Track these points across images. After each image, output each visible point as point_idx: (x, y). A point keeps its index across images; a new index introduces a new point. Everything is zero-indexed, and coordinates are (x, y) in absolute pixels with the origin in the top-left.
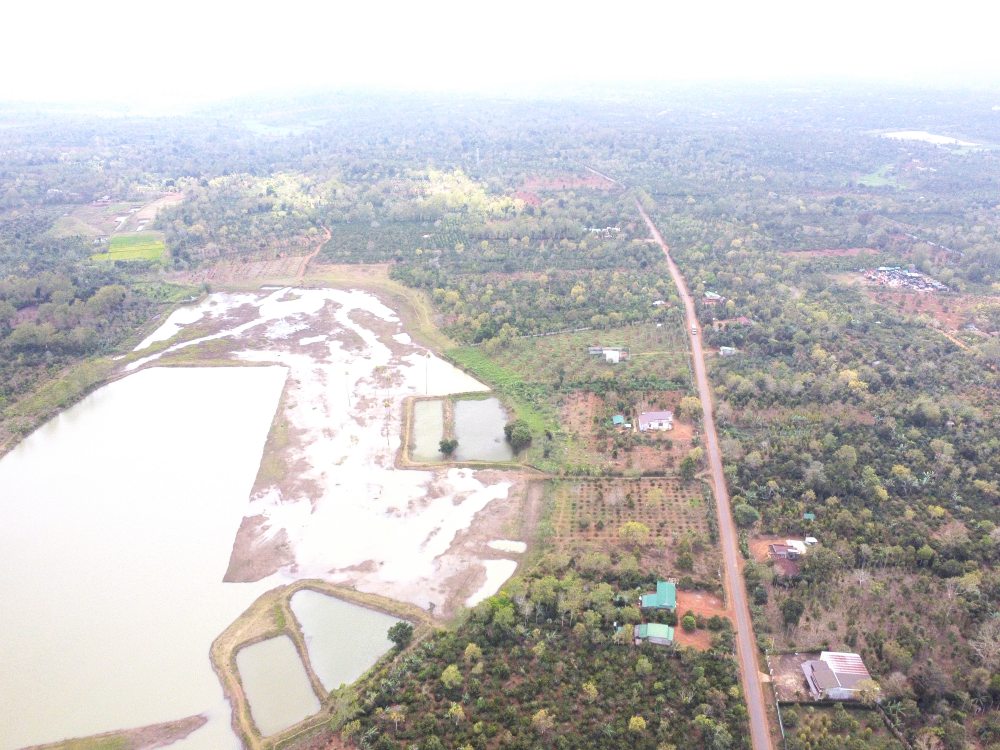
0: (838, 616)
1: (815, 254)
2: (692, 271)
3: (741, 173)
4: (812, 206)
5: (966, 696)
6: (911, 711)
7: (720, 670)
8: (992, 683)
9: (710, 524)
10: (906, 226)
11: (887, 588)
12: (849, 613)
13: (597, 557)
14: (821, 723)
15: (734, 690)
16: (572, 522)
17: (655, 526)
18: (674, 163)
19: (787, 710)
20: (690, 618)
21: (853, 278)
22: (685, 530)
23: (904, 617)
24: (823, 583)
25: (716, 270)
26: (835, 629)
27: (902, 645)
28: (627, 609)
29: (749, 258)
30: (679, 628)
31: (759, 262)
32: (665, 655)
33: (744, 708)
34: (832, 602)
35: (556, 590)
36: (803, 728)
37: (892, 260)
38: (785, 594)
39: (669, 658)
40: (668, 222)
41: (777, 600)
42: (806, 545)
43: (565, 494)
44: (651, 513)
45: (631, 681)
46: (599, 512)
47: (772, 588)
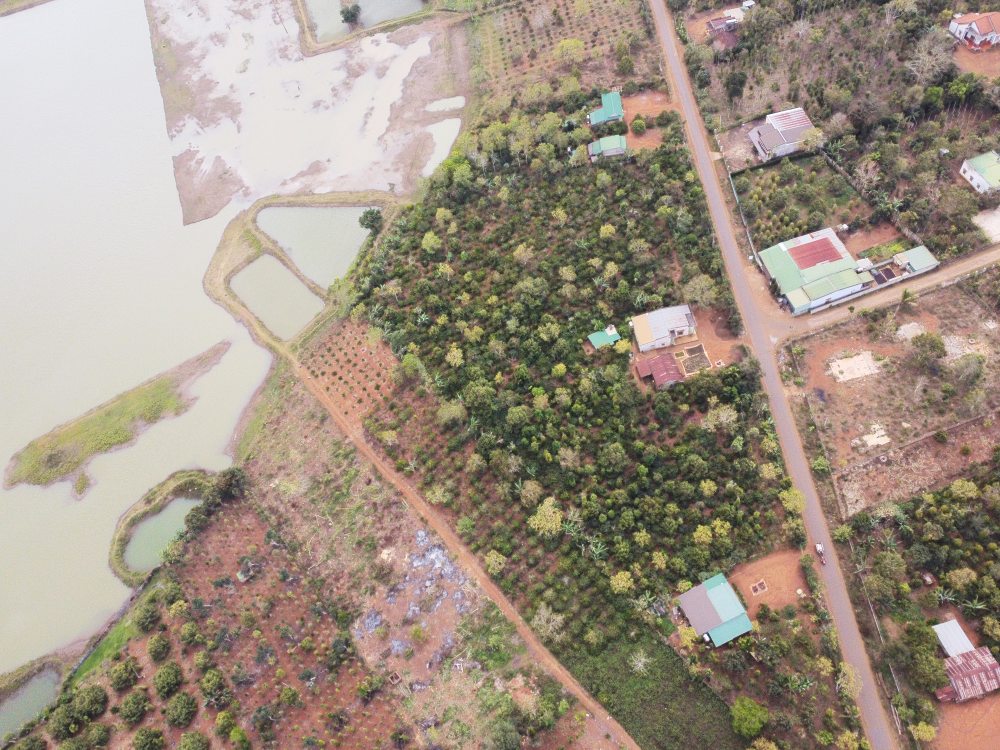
0: (781, 76)
5: (900, 116)
6: (851, 145)
7: (673, 162)
8: (926, 98)
9: (644, 18)
11: (826, 33)
12: (791, 69)
13: (537, 88)
14: (770, 181)
15: (689, 176)
16: (504, 59)
17: (589, 37)
19: (738, 179)
20: (638, 121)
22: (620, 32)
23: (844, 58)
24: (764, 46)
26: (778, 90)
27: (841, 86)
28: (577, 131)
30: (630, 134)
32: (621, 164)
33: (700, 189)
34: (773, 63)
35: (506, 134)
36: (755, 190)
38: (727, 69)
39: (625, 165)
41: (720, 78)
42: (743, 10)
43: (489, 31)
44: (581, 25)
45: (594, 196)
46: (529, 39)
47: (714, 68)
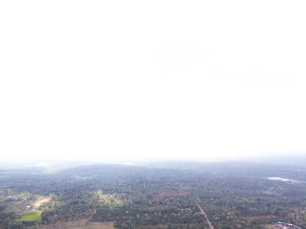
1: (256, 218)
2: (216, 224)
3: (226, 190)
4: (251, 201)
10: (283, 207)
18: (205, 187)
21: (270, 226)
25: (224, 224)
29: (234, 219)
31: (238, 220)
37: (282, 219)
40: (206, 207)
